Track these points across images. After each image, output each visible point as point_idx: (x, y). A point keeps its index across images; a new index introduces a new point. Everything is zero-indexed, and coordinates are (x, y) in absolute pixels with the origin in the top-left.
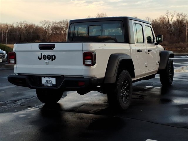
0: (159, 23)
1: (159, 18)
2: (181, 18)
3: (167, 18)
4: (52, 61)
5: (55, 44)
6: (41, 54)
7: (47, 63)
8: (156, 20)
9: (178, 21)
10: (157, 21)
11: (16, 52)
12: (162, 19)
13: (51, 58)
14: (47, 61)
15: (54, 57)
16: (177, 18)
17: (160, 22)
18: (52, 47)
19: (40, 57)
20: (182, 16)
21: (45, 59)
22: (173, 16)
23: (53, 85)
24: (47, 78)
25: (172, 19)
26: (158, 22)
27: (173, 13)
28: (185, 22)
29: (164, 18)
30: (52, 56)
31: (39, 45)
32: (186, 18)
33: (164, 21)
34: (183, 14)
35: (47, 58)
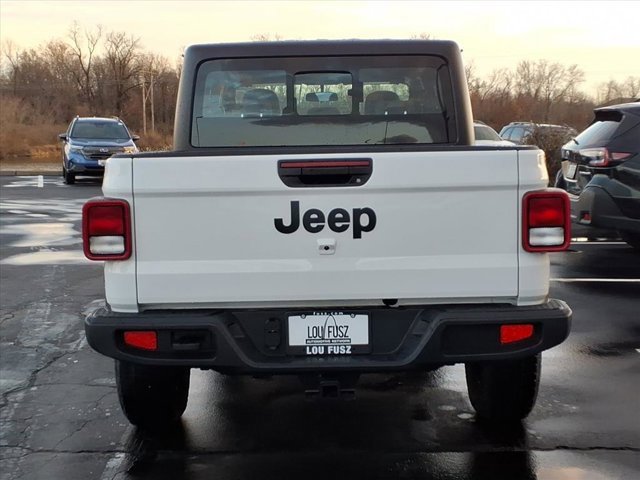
0: (47, 63)
1: (45, 46)
2: (120, 48)
3: (74, 46)
4: (357, 235)
5: (370, 161)
6: (295, 206)
7: (327, 248)
8: (34, 53)
9: (112, 59)
10: (39, 54)
11: (130, 200)
12: (57, 52)
13: (351, 224)
14: (327, 236)
15: (364, 220)
16: (108, 48)
17: (48, 59)
18: (354, 174)
19: (287, 222)
20: (124, 45)
21: (319, 229)
22: (94, 43)
23: (354, 347)
24: (318, 320)
25: (93, 51)
26: (41, 59)
27: (95, 33)
28: (132, 63)
29: (63, 48)
30: (358, 213)
31: (280, 163)
32: (136, 51)
33: (62, 57)
34: (128, 37)
35: (326, 224)
